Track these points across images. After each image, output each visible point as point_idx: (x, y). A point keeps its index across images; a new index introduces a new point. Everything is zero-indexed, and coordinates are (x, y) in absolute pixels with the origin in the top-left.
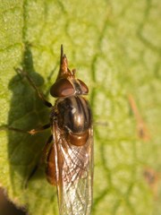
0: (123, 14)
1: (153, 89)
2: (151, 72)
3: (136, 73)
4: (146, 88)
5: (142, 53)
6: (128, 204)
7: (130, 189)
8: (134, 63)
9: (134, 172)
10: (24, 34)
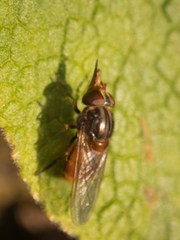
0: (144, 45)
1: (161, 117)
2: (161, 101)
3: (149, 99)
4: (155, 114)
5: (156, 82)
6: (129, 217)
7: (133, 202)
8: (149, 89)
9: (137, 189)
10: (62, 48)
